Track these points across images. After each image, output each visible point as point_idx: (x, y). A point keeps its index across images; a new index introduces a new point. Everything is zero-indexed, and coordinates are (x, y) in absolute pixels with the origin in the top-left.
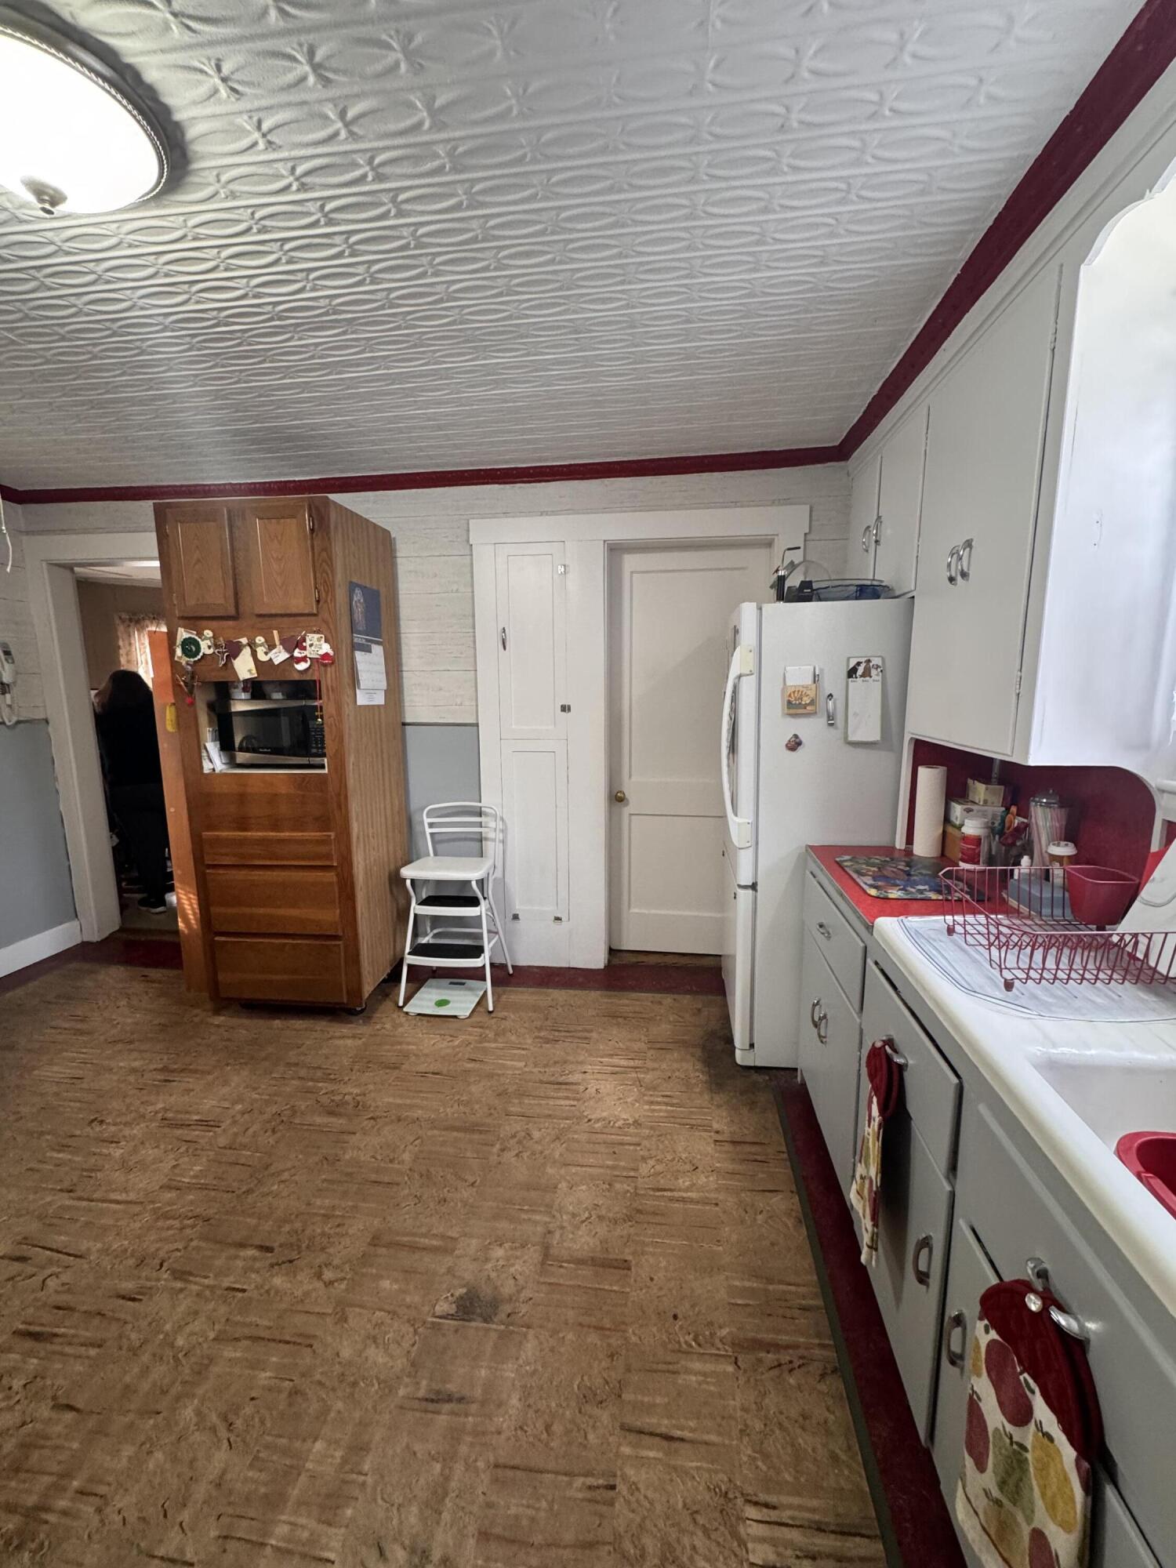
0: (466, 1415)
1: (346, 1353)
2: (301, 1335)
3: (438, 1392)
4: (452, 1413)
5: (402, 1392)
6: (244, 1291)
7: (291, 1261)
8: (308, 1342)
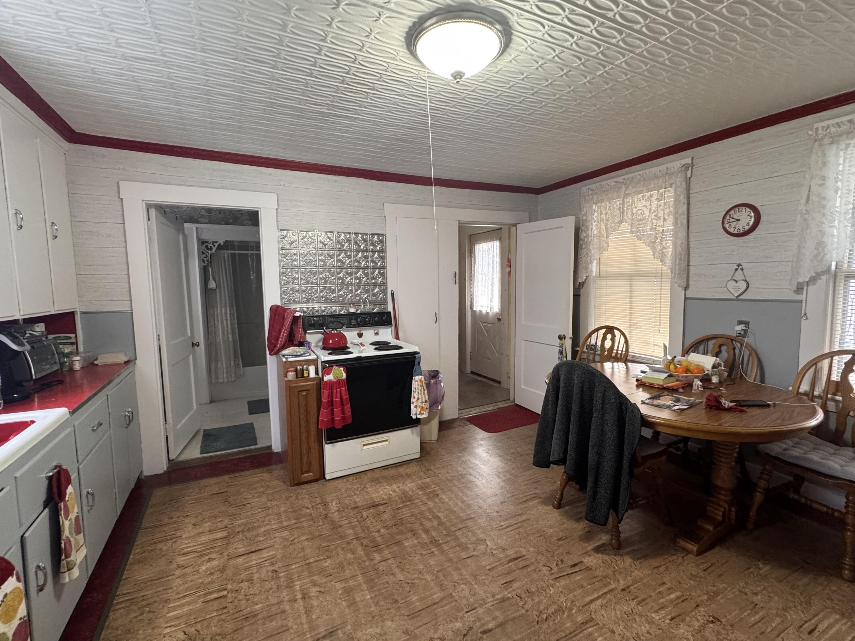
0: (311, 636)
1: (389, 623)
2: (418, 616)
3: (331, 636)
4: (319, 634)
5: (349, 627)
6: (467, 612)
7: (465, 635)
8: (411, 617)
